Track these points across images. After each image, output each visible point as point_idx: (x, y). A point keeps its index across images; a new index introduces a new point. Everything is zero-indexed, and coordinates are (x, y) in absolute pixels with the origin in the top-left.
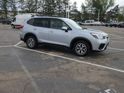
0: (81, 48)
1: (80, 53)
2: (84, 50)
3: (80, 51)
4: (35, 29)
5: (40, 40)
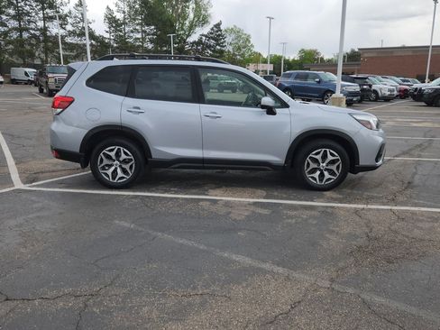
0: (322, 164)
1: (321, 180)
2: (334, 168)
4: (139, 108)
5: (164, 149)
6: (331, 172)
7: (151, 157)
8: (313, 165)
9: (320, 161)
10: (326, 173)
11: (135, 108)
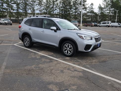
1: (67, 53)
2: (71, 50)
3: (67, 51)
4: (30, 29)
7: (32, 41)
9: (67, 47)
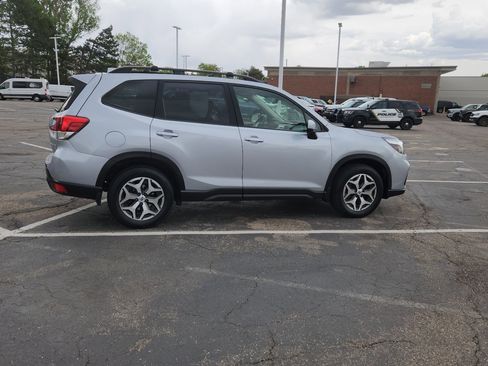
0: (359, 190)
1: (358, 206)
2: (369, 193)
3: (355, 199)
5: (198, 179)
6: (367, 198)
7: (183, 188)
8: (351, 192)
9: (357, 186)
10: (362, 199)
11: (166, 131)
